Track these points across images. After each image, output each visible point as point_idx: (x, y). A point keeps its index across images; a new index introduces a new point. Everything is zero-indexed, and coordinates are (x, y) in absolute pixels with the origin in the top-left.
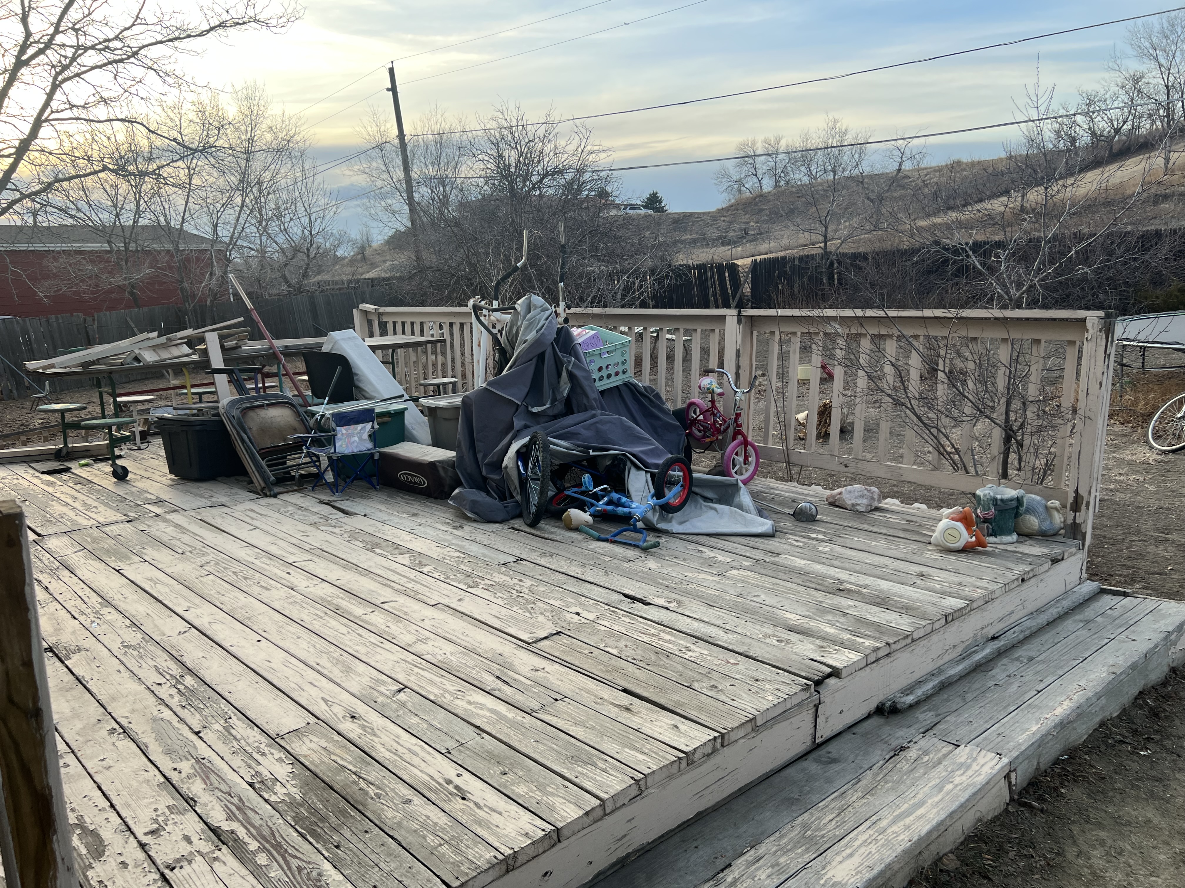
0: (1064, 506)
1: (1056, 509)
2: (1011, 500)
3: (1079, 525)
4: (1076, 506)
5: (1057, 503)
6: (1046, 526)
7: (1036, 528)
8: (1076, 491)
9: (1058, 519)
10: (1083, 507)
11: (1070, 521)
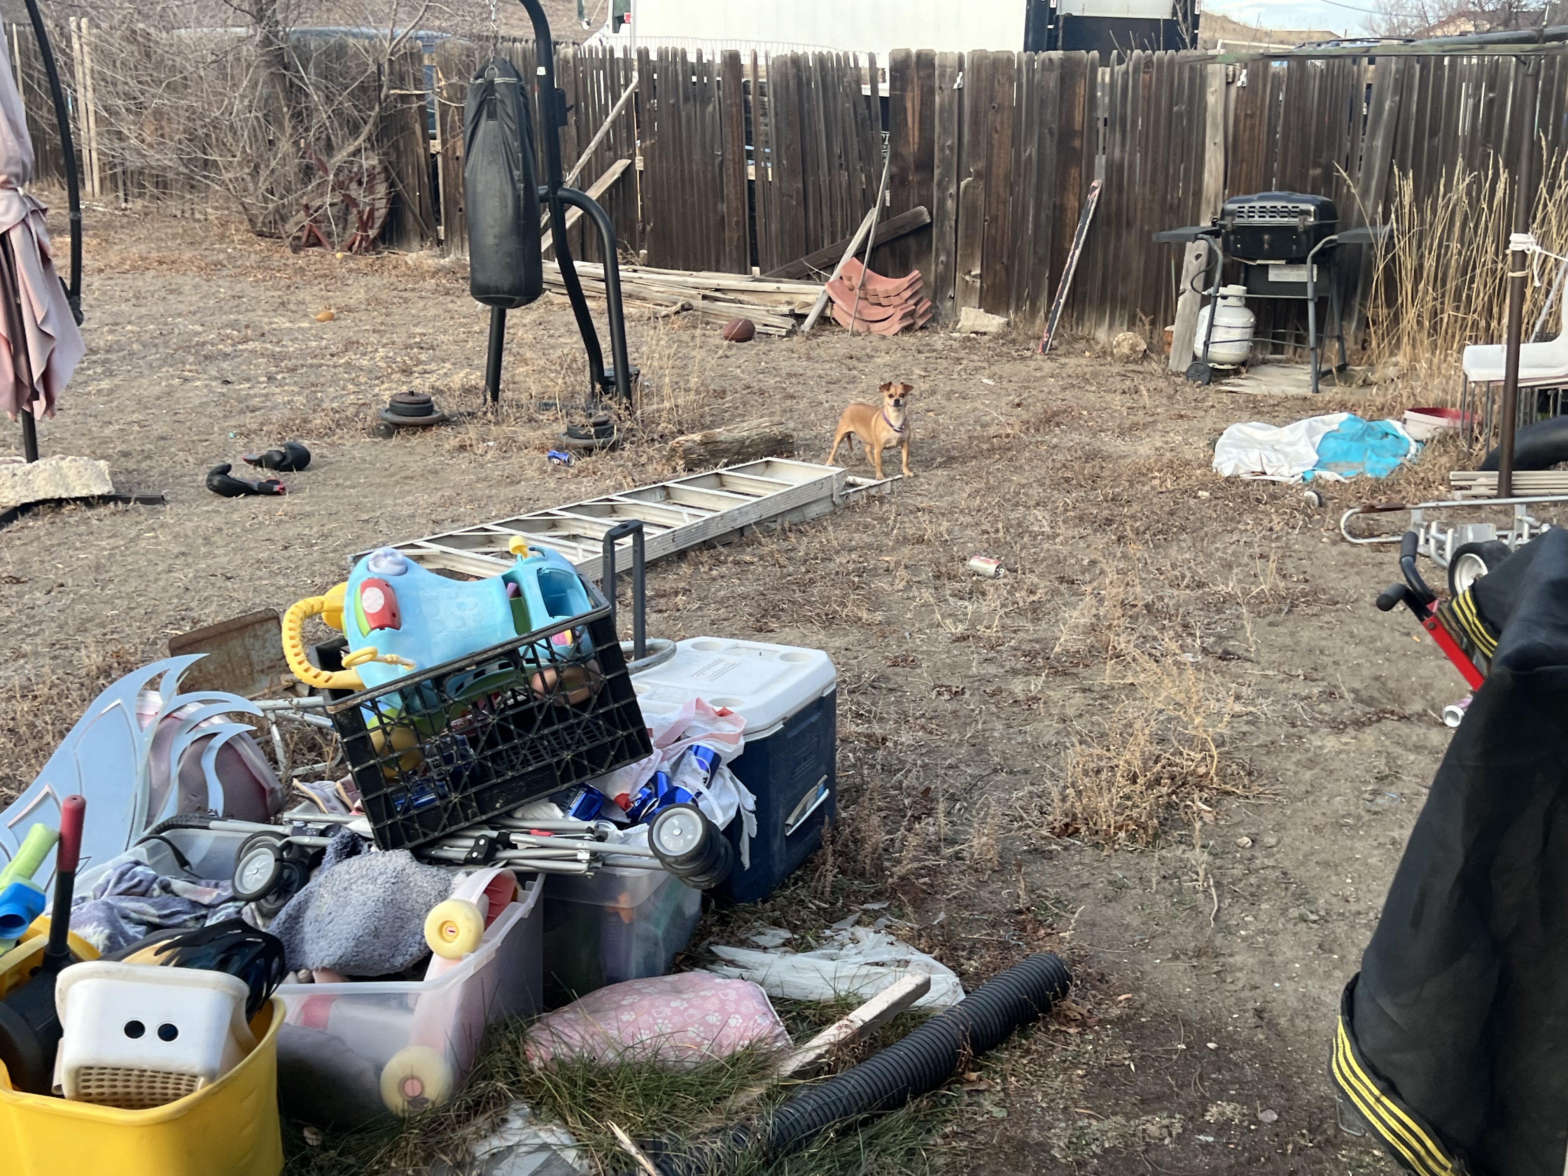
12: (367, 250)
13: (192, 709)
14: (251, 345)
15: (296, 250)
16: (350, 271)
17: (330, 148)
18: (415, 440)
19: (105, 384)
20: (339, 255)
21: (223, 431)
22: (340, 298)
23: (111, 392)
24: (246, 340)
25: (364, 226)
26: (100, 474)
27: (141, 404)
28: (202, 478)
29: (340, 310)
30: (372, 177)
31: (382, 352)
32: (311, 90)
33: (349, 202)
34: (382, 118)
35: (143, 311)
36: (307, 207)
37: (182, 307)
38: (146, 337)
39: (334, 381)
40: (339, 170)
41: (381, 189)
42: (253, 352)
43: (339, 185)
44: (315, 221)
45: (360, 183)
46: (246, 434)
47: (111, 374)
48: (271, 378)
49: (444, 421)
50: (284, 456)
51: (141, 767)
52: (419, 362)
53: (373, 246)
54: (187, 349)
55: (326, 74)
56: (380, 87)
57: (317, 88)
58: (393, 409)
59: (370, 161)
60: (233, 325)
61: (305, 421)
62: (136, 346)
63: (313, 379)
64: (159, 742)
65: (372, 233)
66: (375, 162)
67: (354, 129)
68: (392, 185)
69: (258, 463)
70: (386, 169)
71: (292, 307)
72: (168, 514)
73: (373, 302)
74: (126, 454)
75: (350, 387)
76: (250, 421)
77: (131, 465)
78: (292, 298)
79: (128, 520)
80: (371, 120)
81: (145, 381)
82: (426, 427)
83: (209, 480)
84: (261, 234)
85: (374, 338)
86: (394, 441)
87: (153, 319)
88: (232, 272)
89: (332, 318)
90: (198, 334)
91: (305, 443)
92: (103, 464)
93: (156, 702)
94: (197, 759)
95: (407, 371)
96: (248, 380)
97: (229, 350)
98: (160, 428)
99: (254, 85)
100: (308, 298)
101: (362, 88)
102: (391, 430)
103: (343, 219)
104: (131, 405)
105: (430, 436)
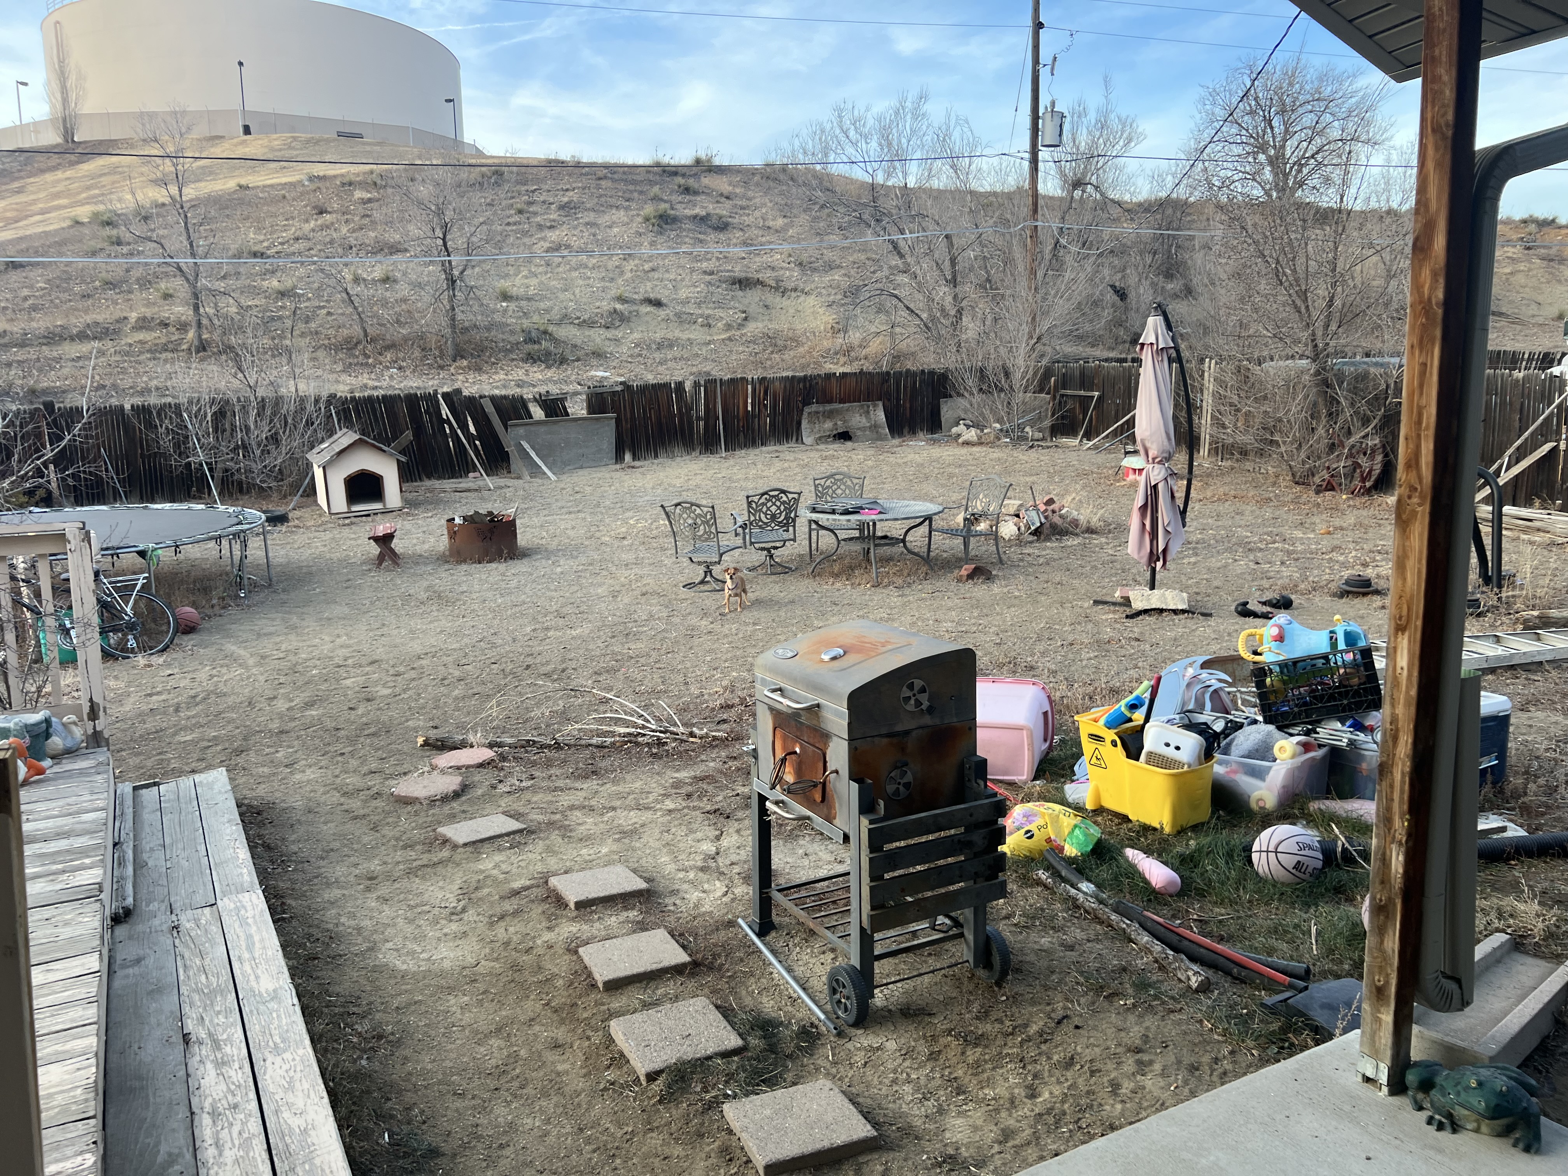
0: (81, 720)
1: (75, 723)
2: (41, 723)
3: (101, 732)
4: (93, 715)
5: (73, 718)
6: (69, 744)
7: (61, 747)
8: (91, 700)
9: (78, 733)
10: (101, 713)
11: (90, 731)
12: (1363, 494)
13: (1204, 675)
14: (1277, 545)
15: (1318, 492)
16: (1349, 506)
17: (1349, 433)
18: (1356, 601)
19: (1193, 560)
20: (1344, 497)
21: (1250, 587)
22: (1337, 522)
23: (1195, 563)
24: (1274, 542)
25: (1363, 480)
26: (1183, 599)
27: (1209, 570)
28: (1233, 608)
29: (1336, 529)
30: (1373, 451)
31: (1354, 553)
32: (1342, 400)
33: (1356, 465)
34: (1384, 416)
35: (1220, 523)
36: (1328, 468)
37: (1243, 523)
38: (1218, 537)
39: (1318, 567)
40: (1353, 446)
41: (1379, 458)
42: (1277, 549)
43: (1350, 455)
44: (1332, 476)
45: (1365, 454)
46: (1261, 590)
47: (1197, 555)
48: (1282, 563)
49: (1377, 592)
50: (1278, 601)
51: (1181, 692)
52: (1374, 560)
53: (1368, 492)
54: (1239, 545)
55: (1354, 390)
56: (1386, 398)
57: (1346, 398)
58: (1347, 583)
59: (1374, 441)
60: (1268, 534)
61: (1296, 586)
62: (1212, 542)
63: (1307, 565)
64: (1189, 685)
65: (1368, 484)
66: (1377, 441)
67: (1366, 421)
68: (1386, 455)
69: (1264, 603)
70: (1384, 446)
71: (1307, 525)
72: (1212, 622)
73: (1359, 525)
74: (1197, 594)
75: (1327, 571)
76: (1265, 583)
77: (1199, 598)
78: (1308, 521)
79: (1193, 622)
80: (1378, 418)
81: (1214, 560)
82: (1365, 594)
83: (1236, 608)
84: (1297, 483)
85: (1351, 546)
86: (1344, 600)
87: (1225, 528)
88: (1276, 503)
89: (1329, 533)
90: (1247, 537)
91: (1293, 597)
92: (1185, 595)
93: (1191, 672)
94: (1203, 694)
95: (1365, 565)
96: (1270, 563)
97: (1263, 547)
98: (1216, 583)
99: (1306, 397)
100: (1318, 521)
101: (1376, 398)
102: (1343, 594)
103: (1350, 476)
104: (1204, 571)
105: (1366, 600)
